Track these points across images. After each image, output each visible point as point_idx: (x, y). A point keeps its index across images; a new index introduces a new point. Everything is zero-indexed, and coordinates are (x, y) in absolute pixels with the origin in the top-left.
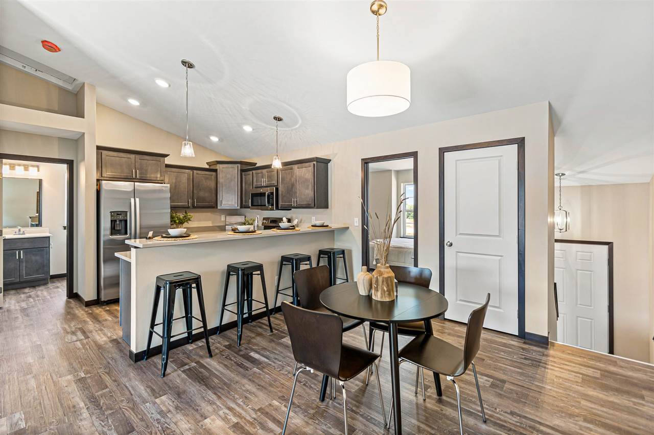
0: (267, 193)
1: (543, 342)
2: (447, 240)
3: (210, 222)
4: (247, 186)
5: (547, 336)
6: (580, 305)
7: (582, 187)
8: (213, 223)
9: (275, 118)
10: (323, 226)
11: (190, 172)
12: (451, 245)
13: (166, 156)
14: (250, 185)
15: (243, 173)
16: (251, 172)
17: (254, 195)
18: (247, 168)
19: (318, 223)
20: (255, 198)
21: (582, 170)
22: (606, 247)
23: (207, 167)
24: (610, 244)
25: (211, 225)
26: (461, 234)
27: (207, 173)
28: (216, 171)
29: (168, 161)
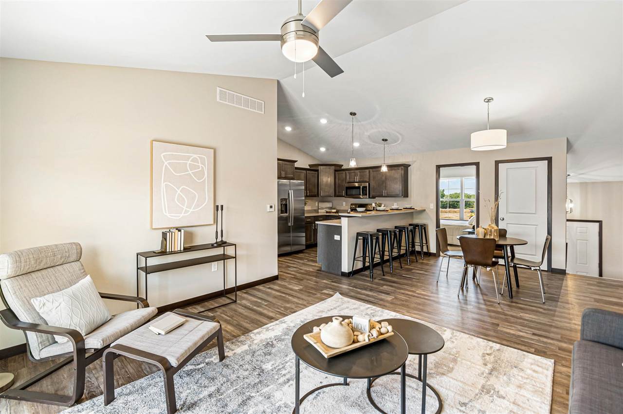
0: (361, 187)
1: (563, 272)
2: (500, 216)
3: (310, 207)
4: (340, 181)
5: (565, 269)
6: (579, 263)
7: (581, 183)
8: (311, 208)
9: (383, 140)
10: (411, 209)
11: (305, 171)
12: (503, 219)
13: (296, 161)
14: (343, 180)
15: (336, 173)
16: (344, 172)
17: (347, 188)
18: (338, 169)
19: (408, 206)
20: (348, 191)
21: (582, 172)
22: (597, 224)
23: (309, 168)
24: (600, 222)
25: (310, 209)
26: (510, 213)
27: (312, 172)
28: (317, 171)
29: (296, 165)
